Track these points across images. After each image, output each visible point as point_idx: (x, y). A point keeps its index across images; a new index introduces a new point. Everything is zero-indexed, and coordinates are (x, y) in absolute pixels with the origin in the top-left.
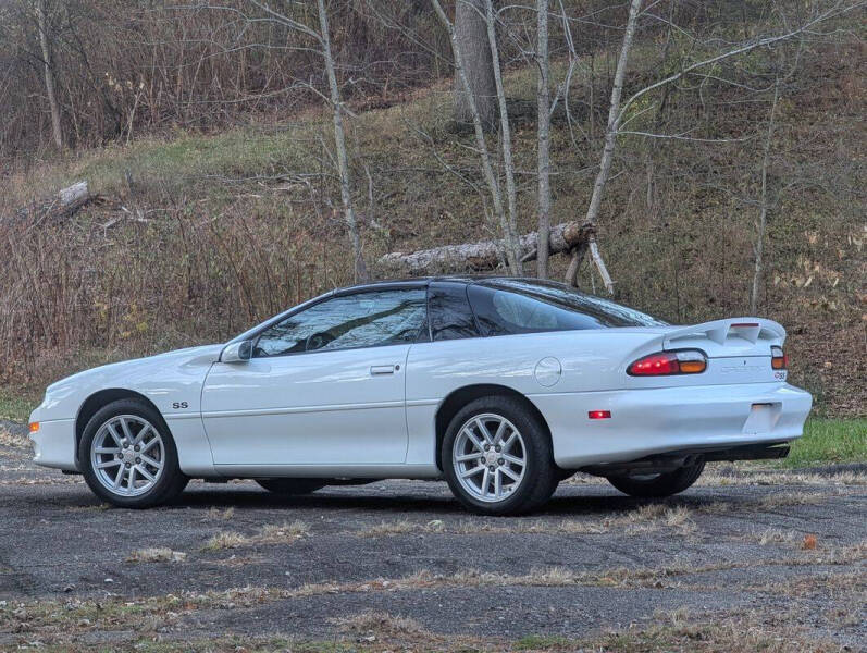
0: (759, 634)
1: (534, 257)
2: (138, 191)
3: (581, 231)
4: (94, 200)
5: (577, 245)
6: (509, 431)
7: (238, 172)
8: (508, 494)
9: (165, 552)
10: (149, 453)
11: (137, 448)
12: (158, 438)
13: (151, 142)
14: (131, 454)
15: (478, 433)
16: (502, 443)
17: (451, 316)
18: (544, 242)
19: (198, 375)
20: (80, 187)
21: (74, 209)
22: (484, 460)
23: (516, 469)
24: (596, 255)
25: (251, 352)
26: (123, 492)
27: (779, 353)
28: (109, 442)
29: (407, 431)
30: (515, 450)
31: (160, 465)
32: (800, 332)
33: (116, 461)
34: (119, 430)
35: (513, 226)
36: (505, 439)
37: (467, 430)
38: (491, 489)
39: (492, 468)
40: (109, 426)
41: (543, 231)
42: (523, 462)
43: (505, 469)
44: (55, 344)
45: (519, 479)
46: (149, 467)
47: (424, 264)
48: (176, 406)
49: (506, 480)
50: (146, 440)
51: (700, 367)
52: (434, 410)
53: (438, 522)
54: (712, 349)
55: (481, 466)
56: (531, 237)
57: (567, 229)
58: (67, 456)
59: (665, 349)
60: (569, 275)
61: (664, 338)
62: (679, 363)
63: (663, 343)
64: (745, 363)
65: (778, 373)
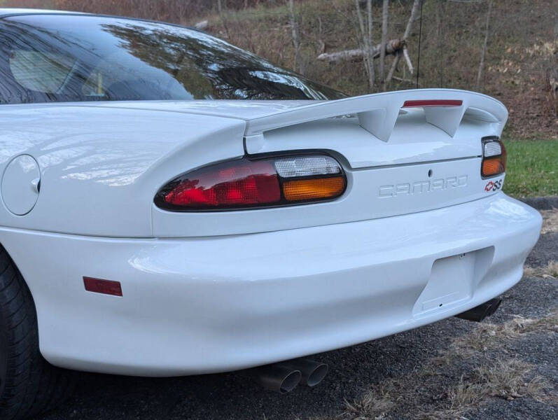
3: (400, 43)
4: (210, 29)
5: (398, 50)
7: (271, 19)
18: (383, 49)
20: (205, 23)
24: (406, 55)
35: (370, 41)
41: (383, 43)
47: (335, 59)
54: (360, 149)
56: (378, 46)
57: (394, 43)
59: (250, 152)
60: (394, 64)
61: (246, 129)
62: (281, 181)
63: (244, 139)
64: (430, 173)
65: (491, 183)
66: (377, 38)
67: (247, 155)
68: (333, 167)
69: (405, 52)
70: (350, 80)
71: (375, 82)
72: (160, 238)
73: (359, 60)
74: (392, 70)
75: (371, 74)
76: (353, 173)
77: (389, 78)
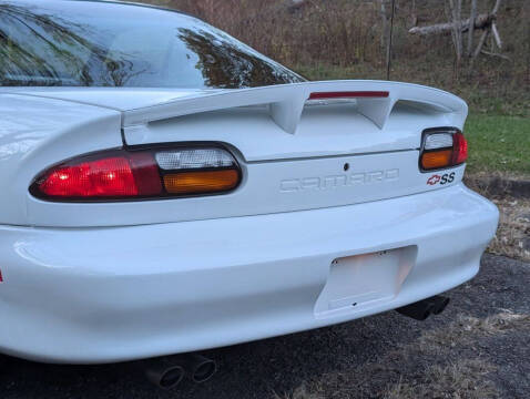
1: (467, 30)
3: (488, 18)
5: (486, 25)
18: (472, 24)
24: (495, 30)
27: (443, 141)
35: (459, 15)
41: (472, 18)
47: (425, 32)
51: (227, 177)
56: (468, 21)
59: (129, 143)
60: (482, 39)
61: (123, 120)
62: (161, 173)
63: (122, 130)
64: (346, 167)
65: (436, 176)
66: (466, 12)
67: (125, 146)
68: (227, 160)
69: (494, 26)
70: (439, 54)
71: (462, 56)
72: (36, 227)
73: (447, 33)
74: (481, 44)
75: (459, 47)
76: (249, 166)
77: (477, 52)
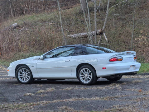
0: (131, 110)
1: (94, 35)
2: (26, 24)
3: (102, 31)
4: (18, 26)
5: (101, 33)
6: (89, 71)
8: (89, 81)
9: (30, 94)
10: (28, 75)
11: (26, 74)
12: (29, 72)
13: (28, 15)
14: (25, 75)
15: (84, 71)
16: (88, 73)
17: (79, 51)
18: (96, 33)
19: (36, 61)
20: (16, 24)
21: (15, 28)
22: (85, 76)
23: (90, 77)
24: (105, 35)
25: (45, 57)
26: (23, 81)
27: (135, 57)
28: (21, 73)
29: (71, 71)
30: (90, 74)
31: (30, 77)
32: (140, 48)
33: (22, 76)
34: (23, 71)
35: (90, 30)
36: (88, 72)
37: (82, 71)
38: (86, 81)
39: (86, 77)
40: (21, 70)
41: (95, 31)
42: (91, 76)
43: (88, 77)
44: (12, 51)
45: (91, 79)
46: (28, 77)
47: (75, 37)
48: (32, 67)
49: (88, 79)
50: (27, 73)
51: (122, 60)
52: (76, 67)
53: (77, 87)
54: (123, 56)
55: (84, 77)
56: (93, 32)
57: (99, 31)
58: (14, 75)
60: (100, 38)
62: (118, 59)
63: (115, 56)
64: (129, 59)
65: (135, 60)
68: (121, 58)
73: (86, 36)
76: (123, 58)
